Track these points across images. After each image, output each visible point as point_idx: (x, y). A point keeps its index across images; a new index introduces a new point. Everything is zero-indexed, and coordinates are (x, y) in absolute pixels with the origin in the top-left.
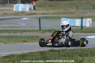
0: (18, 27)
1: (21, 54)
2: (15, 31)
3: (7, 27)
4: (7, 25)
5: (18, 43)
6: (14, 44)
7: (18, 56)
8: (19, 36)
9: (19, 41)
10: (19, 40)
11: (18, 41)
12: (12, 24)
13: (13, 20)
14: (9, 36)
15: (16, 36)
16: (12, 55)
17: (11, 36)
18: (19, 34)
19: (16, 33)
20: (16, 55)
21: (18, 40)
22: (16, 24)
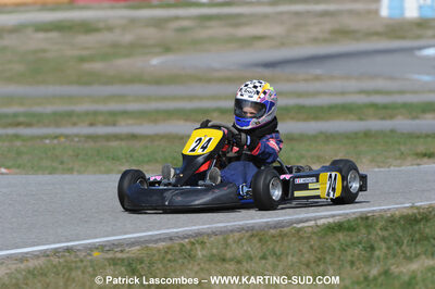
0: (402, 92)
1: (406, 212)
2: (386, 111)
3: (350, 93)
4: (353, 85)
5: (399, 161)
6: (379, 167)
7: (392, 220)
8: (403, 134)
9: (402, 153)
10: (403, 148)
11: (398, 153)
12: (374, 77)
13: (379, 59)
14: (356, 133)
15: (392, 131)
16: (362, 218)
17: (367, 134)
18: (402, 123)
19: (391, 117)
20: (382, 217)
21: (399, 150)
22: (392, 78)
